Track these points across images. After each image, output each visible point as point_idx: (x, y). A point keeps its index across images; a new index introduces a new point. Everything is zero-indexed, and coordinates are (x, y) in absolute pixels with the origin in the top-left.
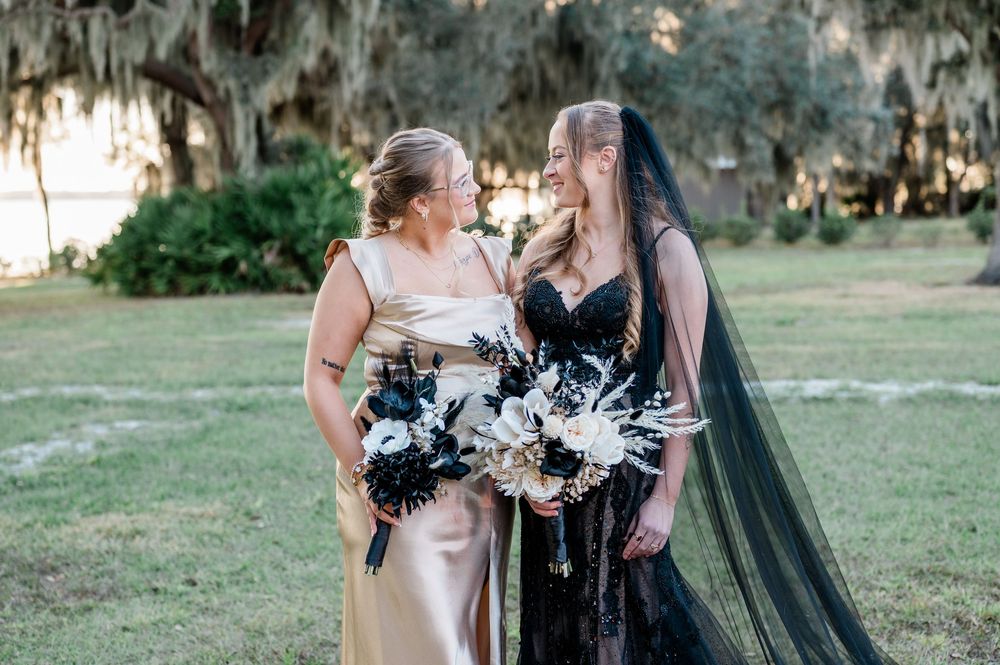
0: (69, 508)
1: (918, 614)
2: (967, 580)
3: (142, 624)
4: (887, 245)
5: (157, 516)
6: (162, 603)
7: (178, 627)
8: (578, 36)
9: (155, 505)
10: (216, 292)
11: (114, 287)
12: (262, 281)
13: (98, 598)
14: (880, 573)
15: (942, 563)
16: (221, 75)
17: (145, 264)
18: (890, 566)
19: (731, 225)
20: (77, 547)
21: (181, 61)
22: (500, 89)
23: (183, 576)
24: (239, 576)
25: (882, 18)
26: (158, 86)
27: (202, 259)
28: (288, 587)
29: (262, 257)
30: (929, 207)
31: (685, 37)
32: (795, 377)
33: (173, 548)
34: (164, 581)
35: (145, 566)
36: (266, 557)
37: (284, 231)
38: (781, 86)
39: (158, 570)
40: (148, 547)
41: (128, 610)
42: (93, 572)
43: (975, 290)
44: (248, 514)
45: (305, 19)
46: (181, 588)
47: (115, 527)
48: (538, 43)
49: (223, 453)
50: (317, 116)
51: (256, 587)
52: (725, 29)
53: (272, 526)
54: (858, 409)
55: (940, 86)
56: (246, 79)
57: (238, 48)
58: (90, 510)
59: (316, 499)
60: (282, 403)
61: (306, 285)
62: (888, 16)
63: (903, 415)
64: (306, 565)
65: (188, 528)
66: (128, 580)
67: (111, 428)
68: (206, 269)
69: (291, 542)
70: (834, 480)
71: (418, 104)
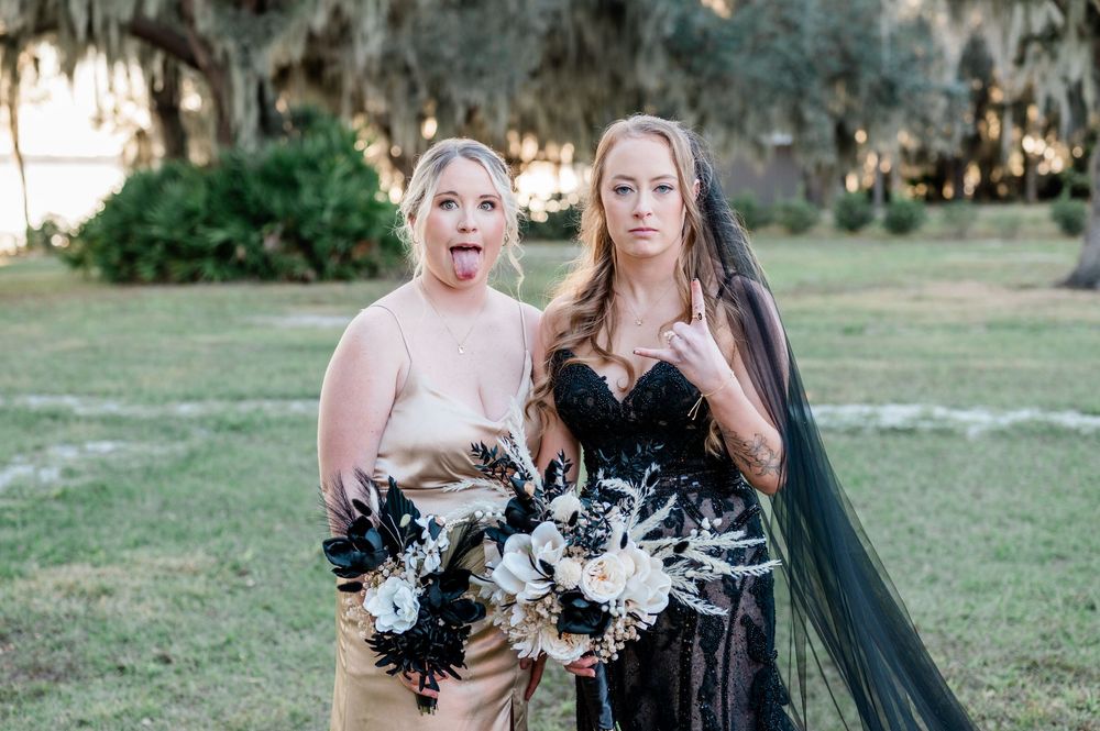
0: (25, 557)
2: (1091, 676)
3: (103, 716)
4: (960, 236)
5: (127, 568)
6: (129, 686)
7: (146, 721)
9: (127, 554)
10: (210, 280)
11: (95, 272)
12: (262, 269)
13: (52, 677)
14: (986, 664)
16: (218, 36)
17: (132, 246)
18: (997, 654)
19: (787, 210)
20: (32, 608)
21: (173, 19)
22: (532, 53)
23: (156, 651)
24: (222, 652)
26: (148, 47)
27: (194, 242)
28: (280, 668)
29: (261, 242)
30: (1002, 190)
32: (869, 401)
33: (145, 613)
34: (133, 657)
35: (111, 636)
36: (255, 627)
37: (287, 212)
38: (846, 56)
39: (125, 641)
40: (115, 609)
41: (87, 697)
42: (48, 642)
43: (1065, 294)
44: (235, 568)
46: (153, 667)
47: (78, 583)
49: (210, 486)
50: (327, 81)
51: (242, 666)
53: (262, 584)
54: (943, 444)
55: (1030, 63)
56: (246, 41)
57: (238, 6)
58: (51, 558)
60: (281, 422)
61: (311, 273)
63: (996, 451)
64: (301, 638)
65: (164, 586)
66: (89, 654)
67: (82, 451)
68: (199, 253)
69: (284, 606)
70: (922, 536)
71: (440, 69)
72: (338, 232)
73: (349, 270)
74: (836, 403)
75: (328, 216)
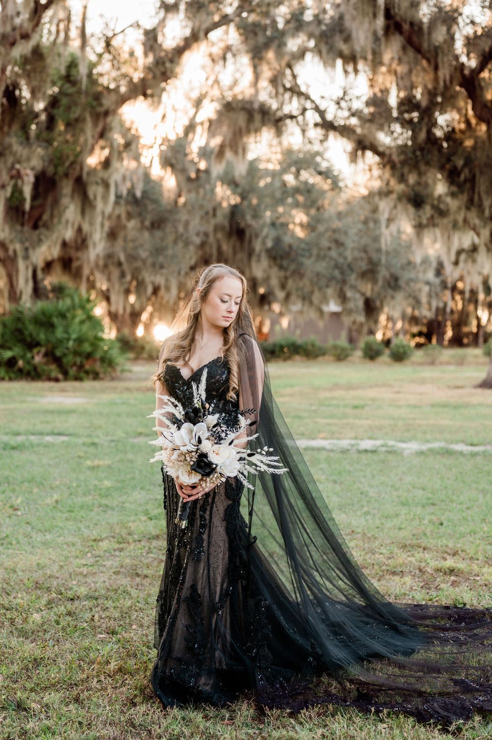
1: (398, 566)
2: (431, 550)
4: (432, 363)
8: (242, 225)
12: (33, 373)
14: (382, 545)
15: (419, 541)
16: (11, 241)
18: (388, 542)
19: (335, 347)
22: (191, 256)
25: (425, 221)
28: (33, 547)
29: (33, 358)
30: (465, 341)
31: (310, 227)
32: (356, 438)
36: (21, 531)
37: (48, 341)
38: (370, 261)
43: (479, 391)
44: (11, 507)
45: (66, 208)
48: (216, 229)
50: (73, 270)
51: (13, 547)
52: (337, 224)
53: (26, 514)
54: (390, 457)
55: (461, 264)
56: (27, 244)
57: (22, 225)
59: (54, 499)
60: (38, 445)
61: (60, 376)
62: (428, 219)
63: (416, 461)
64: (44, 535)
69: (36, 523)
70: (366, 496)
71: (138, 264)
72: (76, 353)
73: (82, 374)
74: (338, 439)
75: (71, 343)
